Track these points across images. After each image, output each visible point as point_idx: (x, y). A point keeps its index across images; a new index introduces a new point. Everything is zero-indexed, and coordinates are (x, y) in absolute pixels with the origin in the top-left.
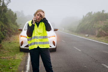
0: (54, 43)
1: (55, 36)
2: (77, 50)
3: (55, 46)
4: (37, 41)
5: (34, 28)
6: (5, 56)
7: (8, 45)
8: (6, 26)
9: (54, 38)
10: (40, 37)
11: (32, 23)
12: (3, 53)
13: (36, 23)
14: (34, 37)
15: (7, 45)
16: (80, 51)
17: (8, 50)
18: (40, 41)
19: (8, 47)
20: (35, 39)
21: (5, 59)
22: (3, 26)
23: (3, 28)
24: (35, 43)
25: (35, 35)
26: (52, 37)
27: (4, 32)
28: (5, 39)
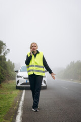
8: (5, 71)
10: (36, 66)
18: (35, 69)
20: (32, 67)
25: (32, 64)
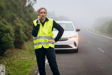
0: (75, 44)
1: (76, 37)
2: (100, 51)
3: (76, 47)
4: (42, 41)
5: (39, 28)
6: (25, 56)
7: (32, 46)
9: (75, 38)
10: (45, 37)
11: (37, 22)
12: (23, 54)
13: (41, 22)
14: (39, 37)
15: (30, 46)
16: (103, 52)
17: (30, 51)
18: (44, 41)
19: (31, 48)
20: (40, 39)
21: (24, 60)
22: (28, 26)
23: (28, 28)
24: (39, 43)
25: (40, 35)
26: (74, 37)
27: (29, 33)
28: (30, 40)
